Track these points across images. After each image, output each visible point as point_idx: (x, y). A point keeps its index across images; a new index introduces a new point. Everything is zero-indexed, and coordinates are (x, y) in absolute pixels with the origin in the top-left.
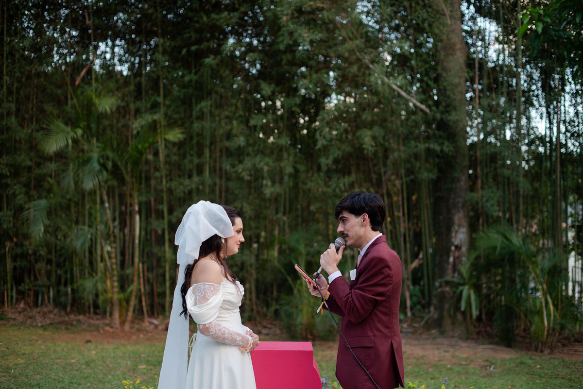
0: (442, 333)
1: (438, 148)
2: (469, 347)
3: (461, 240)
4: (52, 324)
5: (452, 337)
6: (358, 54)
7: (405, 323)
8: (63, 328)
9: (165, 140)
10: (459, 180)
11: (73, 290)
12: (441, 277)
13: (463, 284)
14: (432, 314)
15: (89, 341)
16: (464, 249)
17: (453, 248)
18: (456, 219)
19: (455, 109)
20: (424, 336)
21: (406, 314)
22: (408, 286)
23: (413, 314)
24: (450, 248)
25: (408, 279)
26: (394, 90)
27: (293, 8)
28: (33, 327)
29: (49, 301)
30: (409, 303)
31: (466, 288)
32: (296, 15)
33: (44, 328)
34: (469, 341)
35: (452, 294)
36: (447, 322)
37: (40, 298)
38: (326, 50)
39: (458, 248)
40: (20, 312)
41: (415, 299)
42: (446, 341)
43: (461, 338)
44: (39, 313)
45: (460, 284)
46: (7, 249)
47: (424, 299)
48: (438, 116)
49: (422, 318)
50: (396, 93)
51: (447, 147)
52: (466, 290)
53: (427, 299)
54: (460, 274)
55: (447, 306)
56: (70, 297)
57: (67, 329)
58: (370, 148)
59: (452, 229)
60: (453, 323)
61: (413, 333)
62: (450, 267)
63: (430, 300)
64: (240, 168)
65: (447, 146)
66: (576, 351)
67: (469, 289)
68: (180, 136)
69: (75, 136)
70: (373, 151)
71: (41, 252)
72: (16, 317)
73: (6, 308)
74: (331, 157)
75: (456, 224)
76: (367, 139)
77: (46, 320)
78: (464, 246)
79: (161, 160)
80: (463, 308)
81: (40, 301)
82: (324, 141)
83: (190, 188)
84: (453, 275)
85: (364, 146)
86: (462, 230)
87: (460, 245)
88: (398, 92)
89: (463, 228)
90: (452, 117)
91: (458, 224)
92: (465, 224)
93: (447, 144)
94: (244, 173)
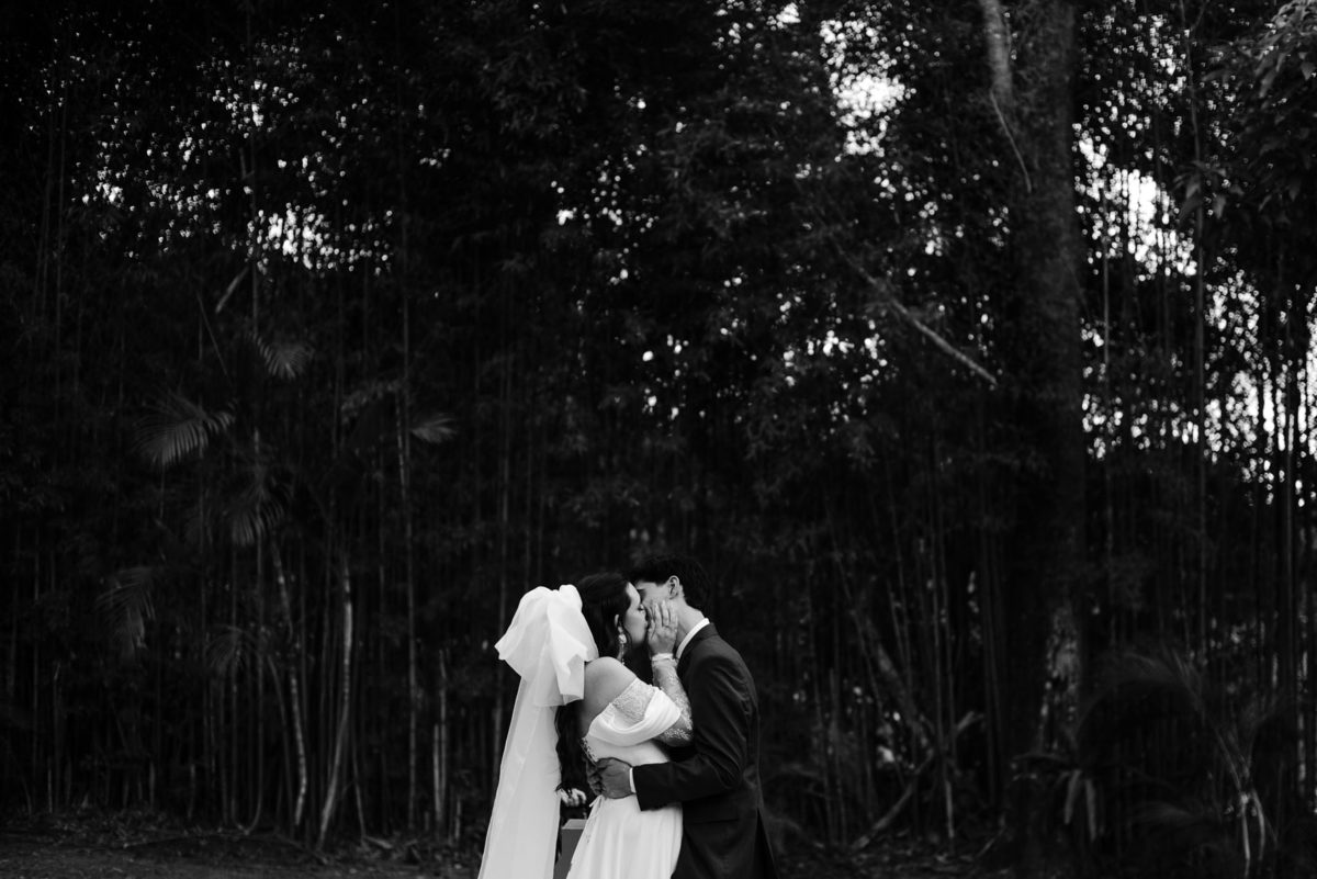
0: (1022, 875)
1: (1016, 464)
3: (1066, 668)
6: (841, 252)
7: (941, 854)
8: (179, 853)
9: (412, 436)
10: (1063, 535)
11: (200, 770)
12: (1022, 750)
13: (1071, 767)
14: (1001, 833)
16: (1072, 687)
17: (1048, 685)
18: (1056, 618)
19: (1053, 376)
21: (944, 833)
22: (950, 771)
23: (961, 834)
24: (1042, 685)
25: (949, 754)
26: (920, 333)
27: (695, 150)
28: (111, 849)
29: (147, 797)
30: (950, 809)
31: (1077, 773)
32: (701, 166)
33: (138, 852)
35: (1045, 788)
36: (1034, 852)
37: (126, 788)
38: (769, 244)
39: (1060, 684)
40: (81, 819)
41: (964, 800)
44: (123, 820)
45: (1063, 767)
46: (56, 677)
47: (986, 799)
48: (1016, 391)
49: (981, 841)
50: (924, 341)
51: (1037, 462)
52: (1075, 781)
53: (993, 801)
54: (1064, 742)
55: (1033, 815)
56: (193, 786)
57: (186, 855)
58: (863, 460)
59: (1048, 642)
60: (1047, 854)
61: (957, 875)
62: (1041, 727)
63: (999, 802)
64: (577, 503)
65: (1036, 460)
67: (1082, 777)
68: (445, 430)
69: (217, 428)
70: (869, 465)
71: (132, 685)
72: (72, 829)
73: (51, 810)
74: (779, 480)
75: (1055, 632)
76: (856, 440)
77: (141, 835)
78: (1073, 682)
79: (403, 482)
80: (1067, 820)
81: (126, 796)
82: (761, 443)
83: (465, 546)
84: (1047, 746)
85: (850, 455)
86: (1068, 646)
87: (1063, 678)
88: (929, 339)
89: (1071, 642)
90: (1047, 394)
91: (1059, 632)
92: (1075, 632)
93: (1033, 453)
94: (585, 515)
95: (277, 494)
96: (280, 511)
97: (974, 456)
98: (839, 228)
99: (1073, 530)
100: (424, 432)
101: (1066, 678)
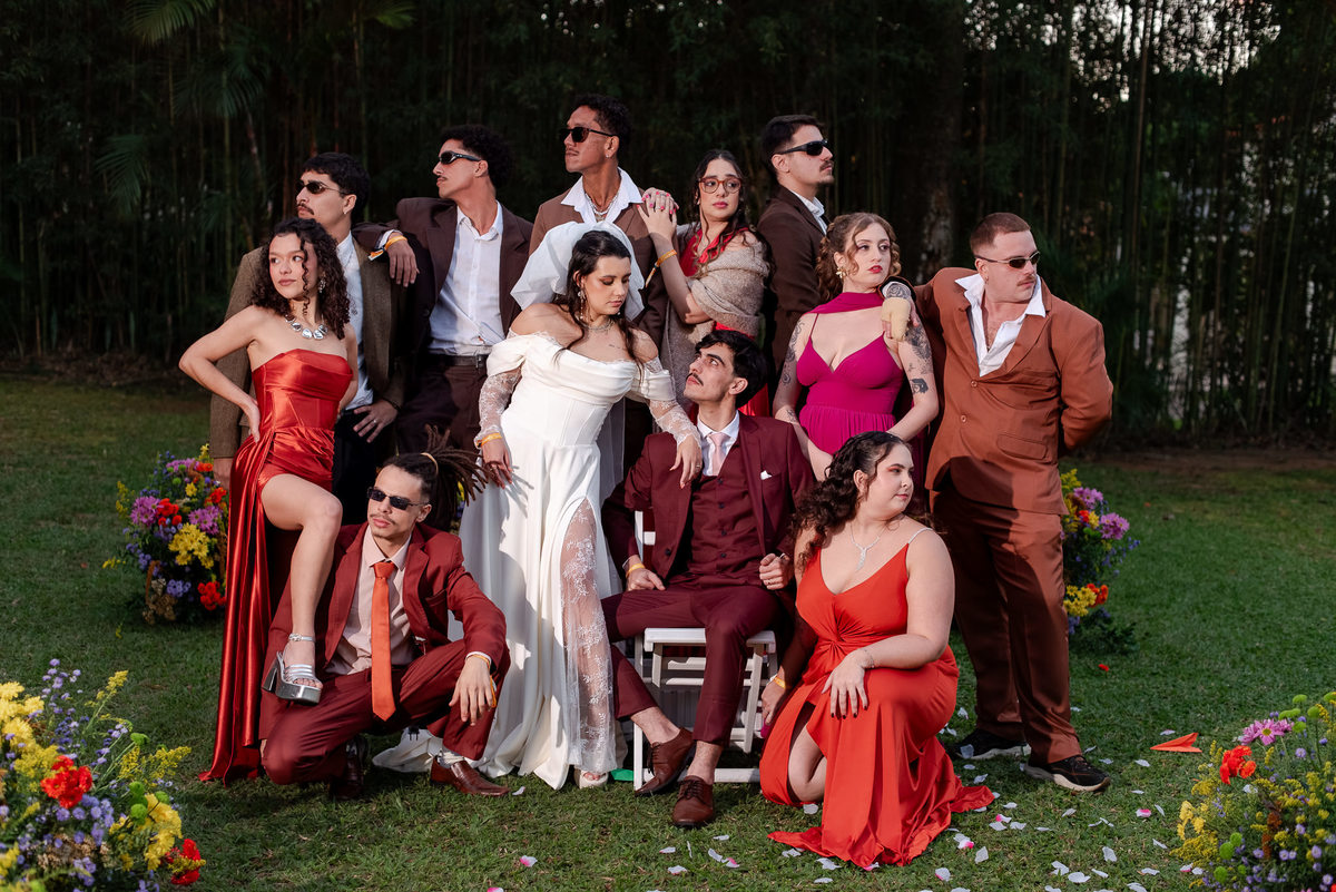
1: (904, 60)
3: (940, 242)
4: (136, 384)
8: (164, 391)
9: (372, 25)
10: (943, 125)
11: (175, 319)
16: (944, 259)
17: (924, 257)
18: (933, 198)
24: (918, 255)
28: (102, 387)
29: (127, 341)
33: (128, 389)
37: (108, 334)
39: (933, 257)
40: (68, 361)
44: (109, 363)
46: (41, 234)
51: (923, 59)
56: (170, 332)
58: (774, 54)
59: (925, 219)
64: (517, 87)
65: (923, 56)
66: (1146, 459)
68: (407, 18)
69: (201, 10)
70: (779, 59)
71: (113, 242)
72: (63, 370)
73: (39, 352)
74: (697, 71)
75: (932, 211)
76: (767, 36)
77: (125, 375)
78: (945, 255)
79: (358, 64)
81: (108, 341)
82: (684, 36)
83: (416, 123)
85: (762, 49)
86: (942, 223)
87: (936, 251)
89: (945, 220)
91: (935, 210)
92: (949, 211)
93: (922, 51)
94: (526, 97)
95: (256, 72)
96: (260, 89)
97: (868, 52)
99: (952, 120)
100: (387, 19)
101: (940, 251)
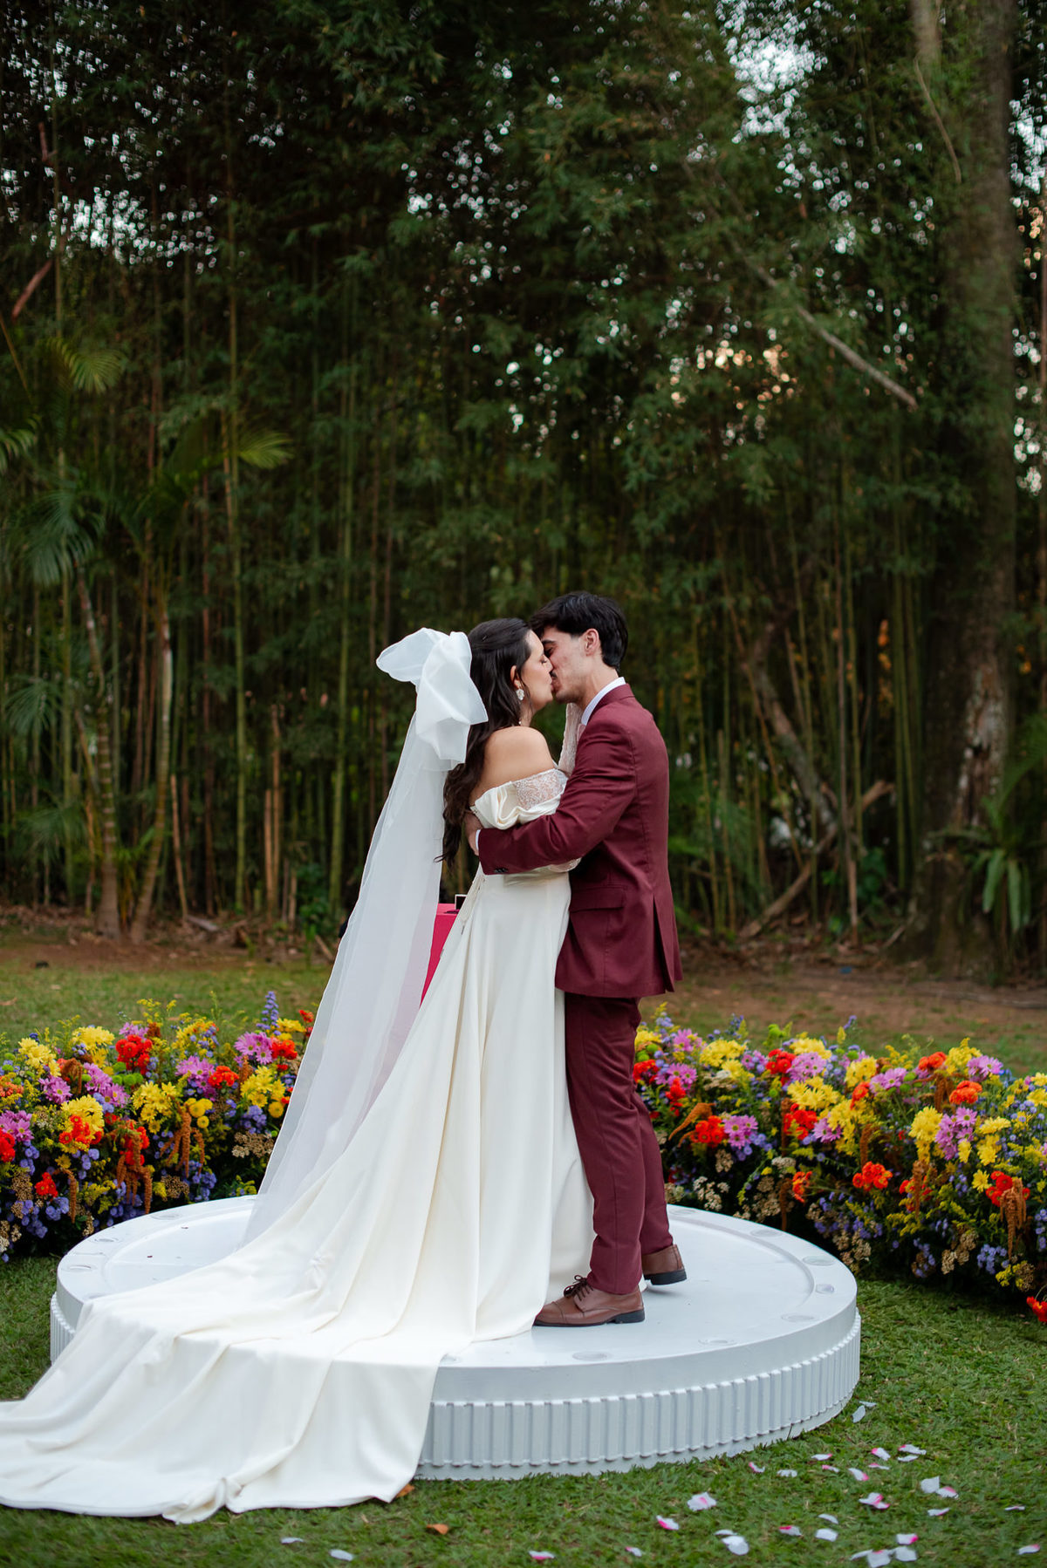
0: (934, 968)
1: (936, 498)
2: (998, 1003)
3: (989, 734)
5: (959, 978)
6: (738, 249)
7: (842, 943)
9: (241, 461)
10: (988, 580)
12: (936, 828)
13: (991, 847)
14: (911, 920)
15: (42, 964)
16: (996, 756)
17: (969, 753)
18: (978, 677)
19: (981, 396)
20: (887, 976)
21: (845, 919)
22: (855, 849)
23: (866, 921)
24: (961, 753)
25: (854, 830)
26: (828, 346)
27: (570, 129)
30: (853, 892)
31: (999, 854)
32: (576, 148)
34: (1002, 990)
35: (961, 870)
36: (948, 942)
38: (654, 239)
39: (980, 752)
41: (869, 882)
42: (941, 990)
43: (981, 983)
45: (983, 846)
47: (896, 884)
48: (938, 414)
49: (887, 930)
50: (832, 354)
51: (959, 496)
52: (996, 861)
53: (902, 885)
54: (985, 819)
55: (948, 900)
58: (760, 491)
59: (969, 704)
60: (963, 945)
61: (861, 968)
62: (960, 801)
63: (909, 885)
64: (430, 538)
65: (959, 493)
67: (1005, 858)
68: (280, 454)
69: (16, 450)
70: (767, 498)
74: (662, 514)
75: (977, 693)
76: (752, 469)
78: (997, 749)
79: (230, 512)
80: (987, 907)
82: (643, 471)
83: (301, 586)
84: (966, 822)
85: (745, 486)
86: (991, 709)
87: (985, 746)
88: (838, 353)
89: (995, 705)
90: (973, 418)
91: (981, 692)
92: (1000, 693)
93: (957, 485)
94: (439, 551)
95: (86, 526)
96: (89, 544)
97: (887, 488)
98: (735, 221)
99: (1001, 575)
100: (254, 455)
101: (989, 747)
